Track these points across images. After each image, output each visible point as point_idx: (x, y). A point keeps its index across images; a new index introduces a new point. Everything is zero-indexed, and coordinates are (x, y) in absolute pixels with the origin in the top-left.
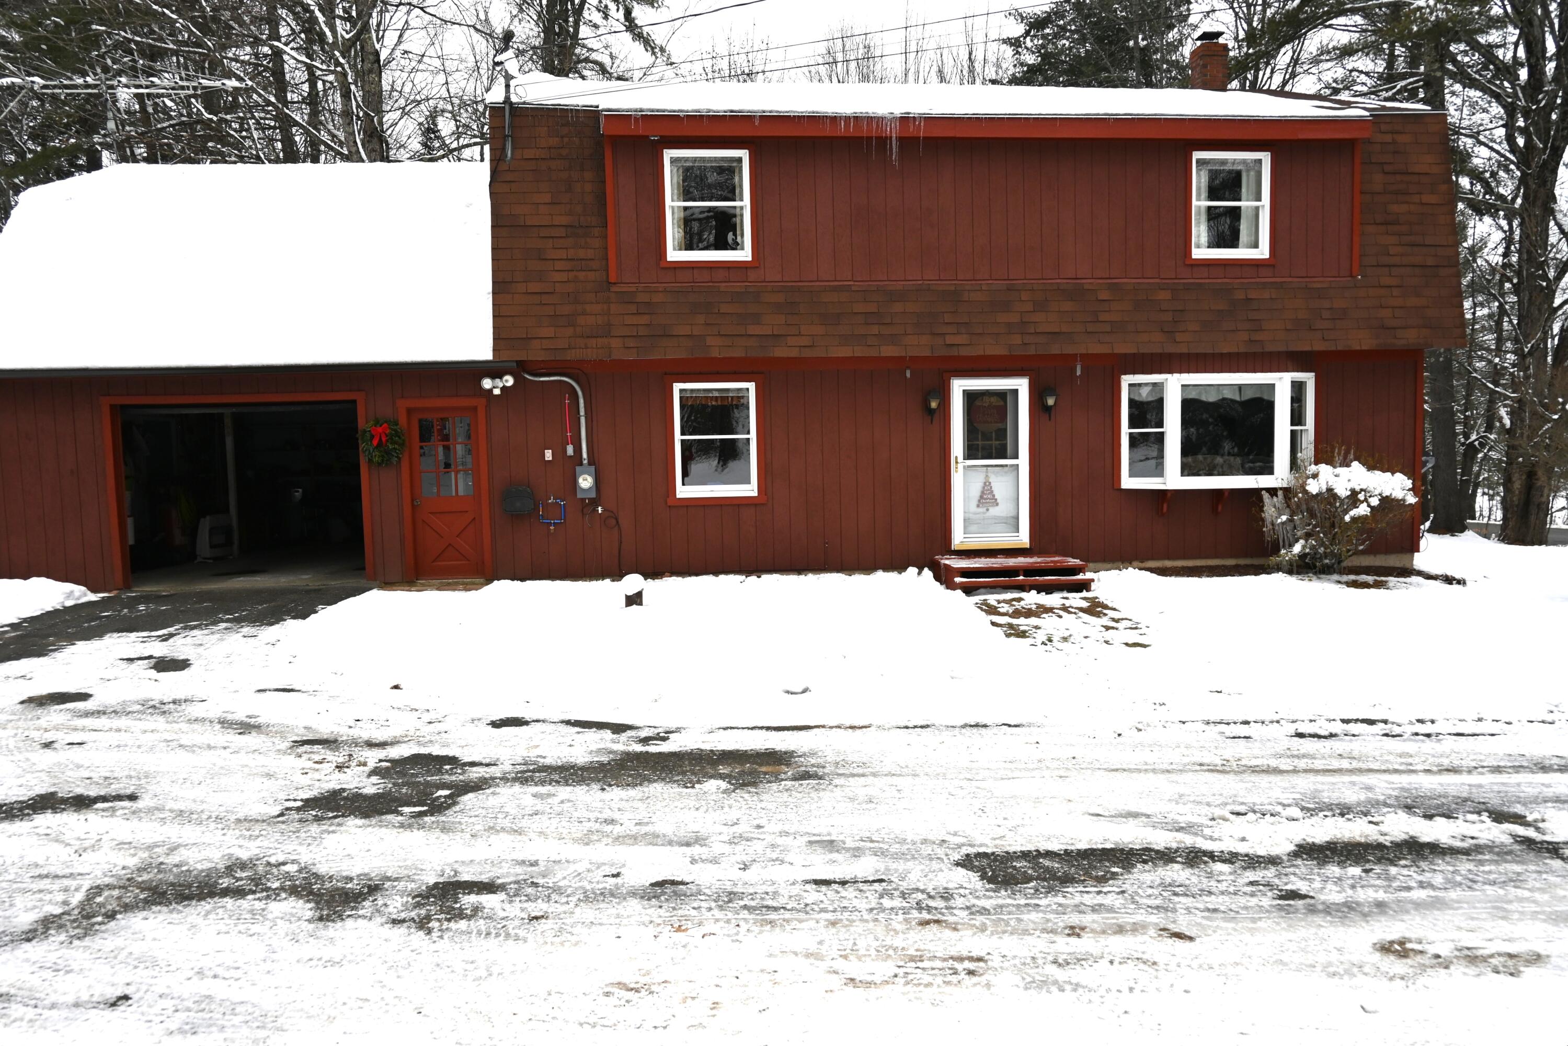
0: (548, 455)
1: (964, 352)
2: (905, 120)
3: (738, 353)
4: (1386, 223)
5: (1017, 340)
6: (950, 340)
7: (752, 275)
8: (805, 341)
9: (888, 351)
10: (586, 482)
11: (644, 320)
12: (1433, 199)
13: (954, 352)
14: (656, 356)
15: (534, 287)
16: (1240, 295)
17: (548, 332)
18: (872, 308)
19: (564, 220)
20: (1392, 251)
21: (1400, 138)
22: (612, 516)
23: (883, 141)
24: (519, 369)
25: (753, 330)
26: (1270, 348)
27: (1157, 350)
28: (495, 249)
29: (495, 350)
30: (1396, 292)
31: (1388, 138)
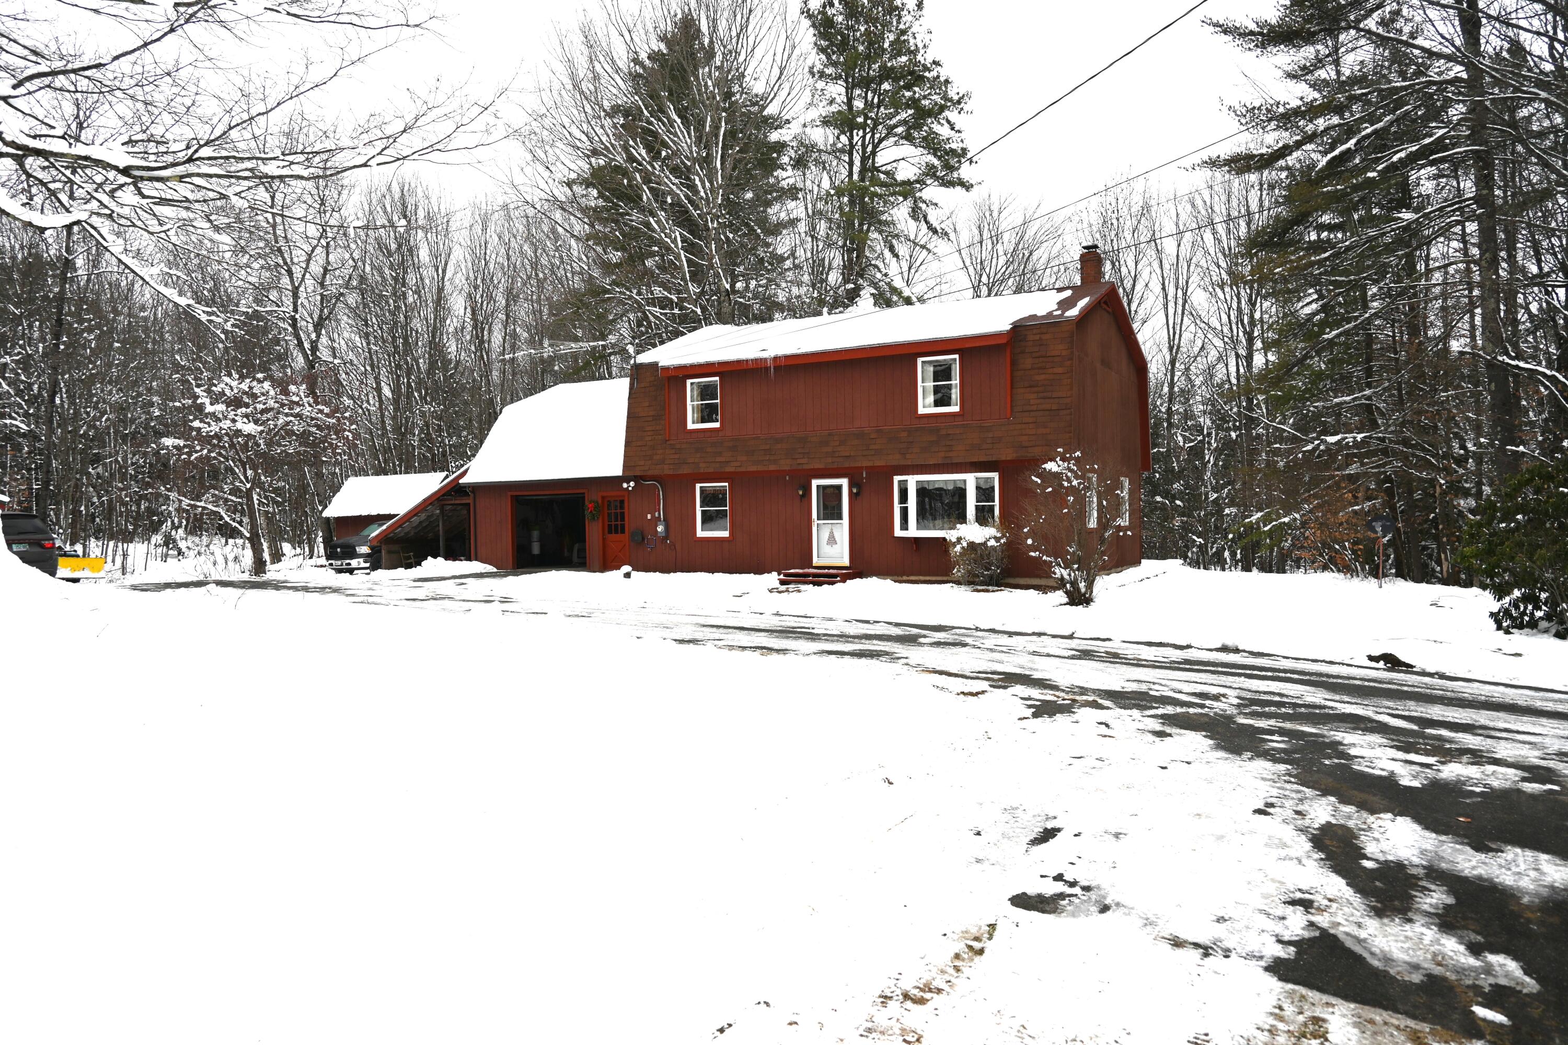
0: (649, 516)
1: (806, 467)
2: (776, 358)
3: (711, 470)
4: (1031, 387)
5: (830, 460)
6: (799, 461)
7: (721, 434)
8: (738, 464)
9: (772, 467)
10: (660, 529)
11: (677, 456)
12: (1060, 370)
13: (800, 467)
14: (680, 472)
15: (639, 443)
16: (943, 432)
17: (642, 463)
18: (767, 447)
19: (652, 413)
20: (1032, 402)
21: (1044, 337)
22: (673, 545)
23: (767, 369)
24: (636, 479)
25: (718, 459)
26: (955, 461)
27: (895, 463)
28: (627, 427)
29: (624, 471)
30: (1031, 426)
31: (1037, 337)
